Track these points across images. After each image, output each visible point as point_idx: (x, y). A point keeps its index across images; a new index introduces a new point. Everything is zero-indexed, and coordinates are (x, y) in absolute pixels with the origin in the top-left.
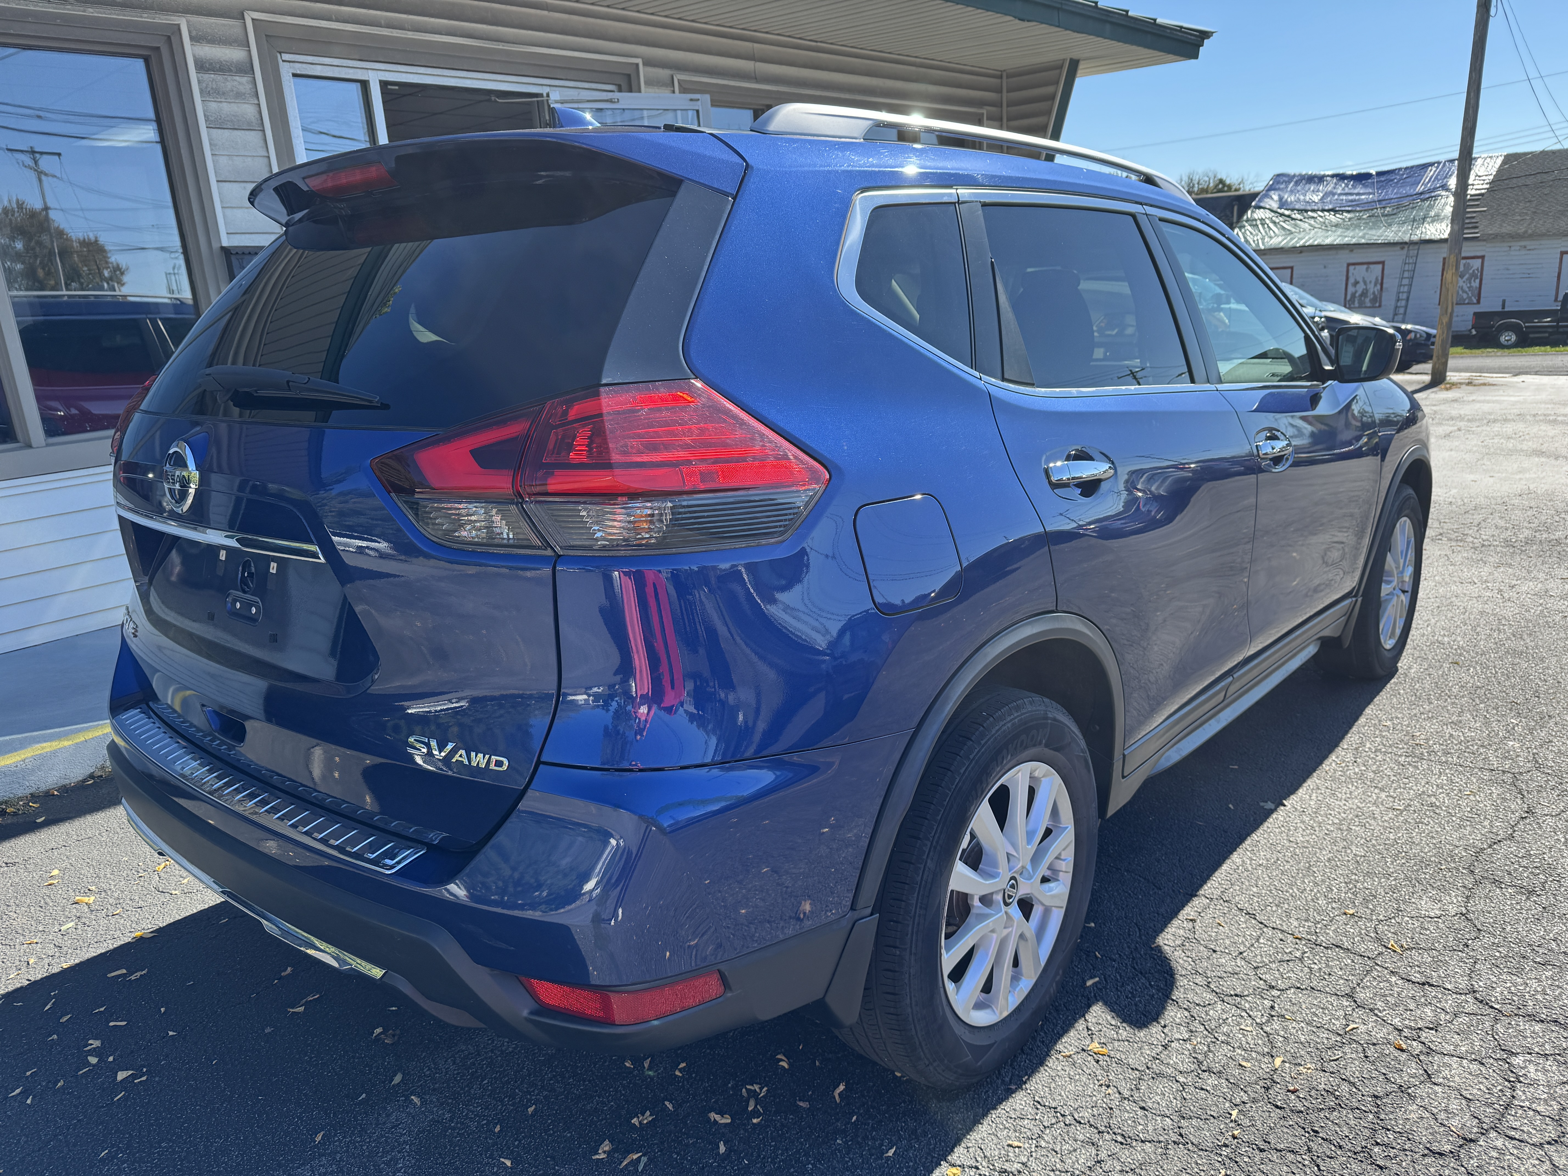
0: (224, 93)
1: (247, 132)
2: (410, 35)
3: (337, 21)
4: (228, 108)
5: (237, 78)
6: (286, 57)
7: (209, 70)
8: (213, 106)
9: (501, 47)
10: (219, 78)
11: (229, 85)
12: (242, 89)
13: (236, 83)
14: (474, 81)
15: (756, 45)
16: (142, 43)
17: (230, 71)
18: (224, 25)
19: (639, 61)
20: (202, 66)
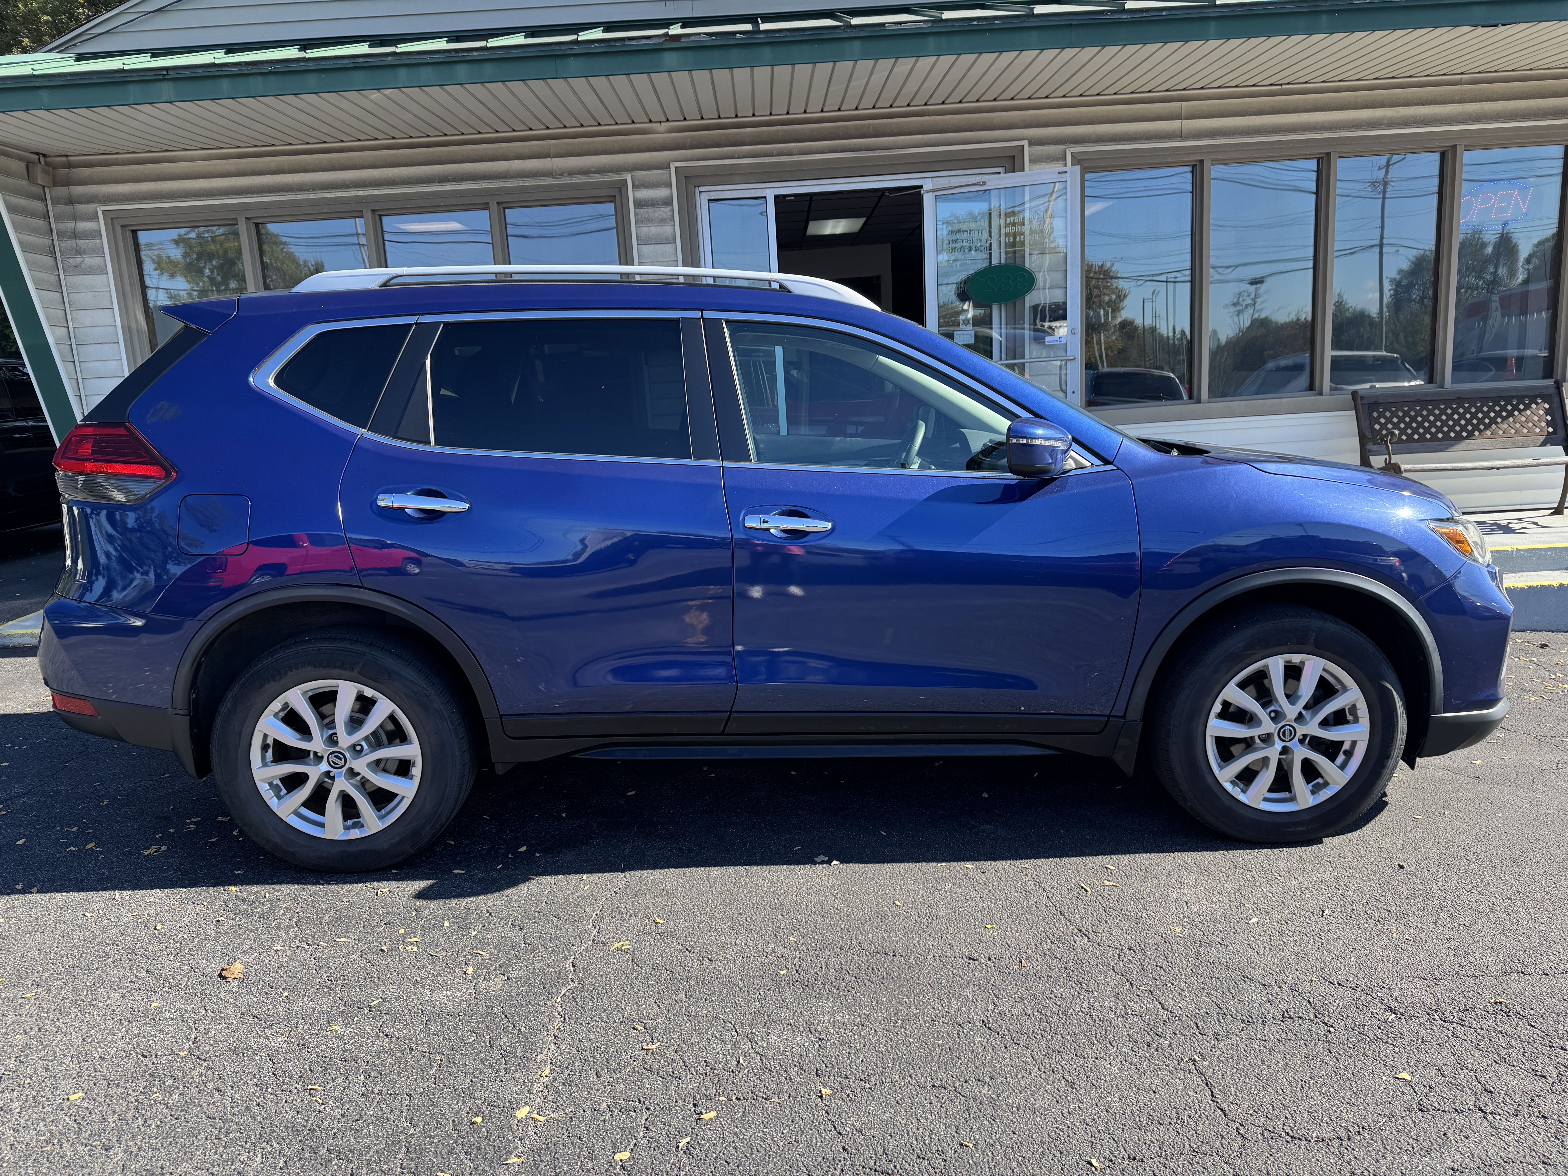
0: (652, 220)
1: (666, 245)
2: (795, 158)
3: (739, 158)
4: (654, 230)
5: (663, 209)
6: (702, 189)
7: (644, 206)
8: (645, 230)
9: (877, 154)
10: (651, 210)
11: (656, 215)
12: (665, 216)
13: (661, 212)
14: (858, 184)
15: (1184, 103)
16: (605, 195)
17: (658, 204)
18: (657, 174)
19: (1025, 143)
20: (639, 204)
